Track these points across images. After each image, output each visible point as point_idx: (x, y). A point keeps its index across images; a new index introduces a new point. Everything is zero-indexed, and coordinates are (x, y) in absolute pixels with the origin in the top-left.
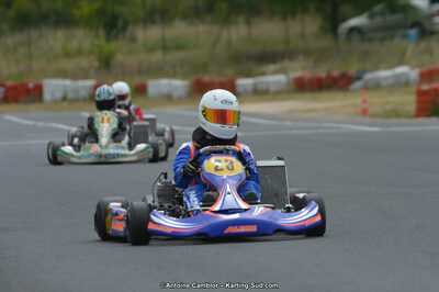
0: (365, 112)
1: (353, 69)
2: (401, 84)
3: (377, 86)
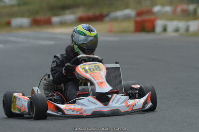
0: (111, 31)
1: (105, 11)
2: (127, 18)
3: (116, 19)
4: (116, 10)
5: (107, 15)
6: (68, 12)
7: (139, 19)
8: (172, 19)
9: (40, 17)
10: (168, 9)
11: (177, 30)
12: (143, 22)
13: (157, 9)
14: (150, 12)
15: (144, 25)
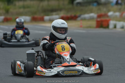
0: (81, 27)
1: (78, 14)
2: (91, 19)
3: (84, 19)
4: (85, 14)
5: (79, 16)
6: (54, 13)
7: (99, 19)
8: (120, 21)
9: (37, 16)
10: (118, 14)
11: (123, 28)
12: (102, 21)
13: (110, 14)
14: (106, 15)
15: (102, 24)
